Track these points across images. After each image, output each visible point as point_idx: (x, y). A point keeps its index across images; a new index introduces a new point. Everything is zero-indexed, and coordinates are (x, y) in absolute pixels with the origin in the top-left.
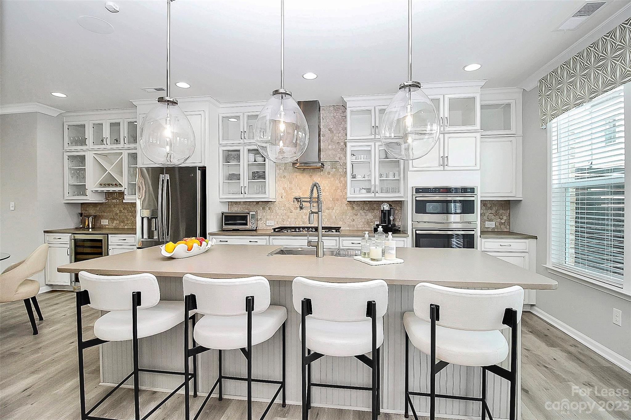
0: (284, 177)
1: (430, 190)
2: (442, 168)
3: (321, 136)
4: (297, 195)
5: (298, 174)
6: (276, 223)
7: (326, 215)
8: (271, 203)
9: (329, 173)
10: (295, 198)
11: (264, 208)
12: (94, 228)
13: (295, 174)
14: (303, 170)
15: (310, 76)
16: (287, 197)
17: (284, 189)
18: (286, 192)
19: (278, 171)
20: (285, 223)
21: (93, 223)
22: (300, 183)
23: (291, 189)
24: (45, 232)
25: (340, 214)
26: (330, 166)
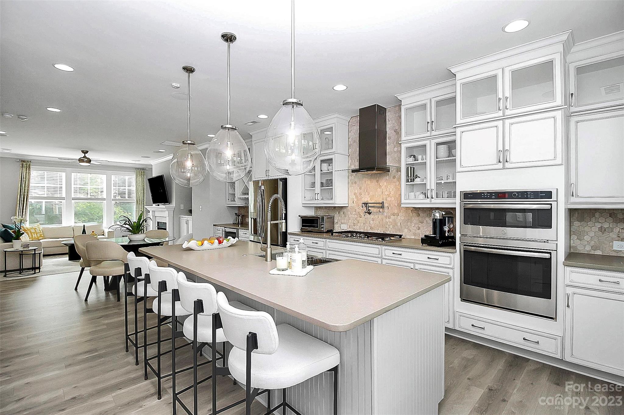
0: (355, 183)
1: (483, 195)
2: (500, 166)
3: (387, 139)
4: (365, 200)
5: (367, 180)
6: (348, 226)
7: (392, 221)
8: (344, 207)
9: (394, 177)
10: (364, 204)
11: (339, 213)
12: (242, 224)
13: (364, 179)
14: (371, 175)
15: (340, 88)
16: (357, 203)
17: (355, 194)
18: (357, 197)
19: (350, 177)
20: (355, 227)
21: (242, 220)
22: (369, 189)
23: (361, 194)
24: (214, 225)
25: (405, 220)
26: (395, 170)
